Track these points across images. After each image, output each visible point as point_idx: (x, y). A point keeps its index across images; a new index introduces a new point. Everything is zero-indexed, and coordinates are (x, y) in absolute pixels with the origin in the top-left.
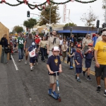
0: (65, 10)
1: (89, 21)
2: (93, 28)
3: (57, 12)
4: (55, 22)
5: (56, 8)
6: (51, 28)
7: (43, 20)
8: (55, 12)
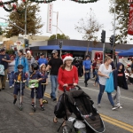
0: (50, 13)
1: (88, 32)
2: (95, 42)
3: (37, 15)
4: (34, 33)
5: (34, 8)
6: (27, 42)
7: (14, 27)
8: (33, 15)
